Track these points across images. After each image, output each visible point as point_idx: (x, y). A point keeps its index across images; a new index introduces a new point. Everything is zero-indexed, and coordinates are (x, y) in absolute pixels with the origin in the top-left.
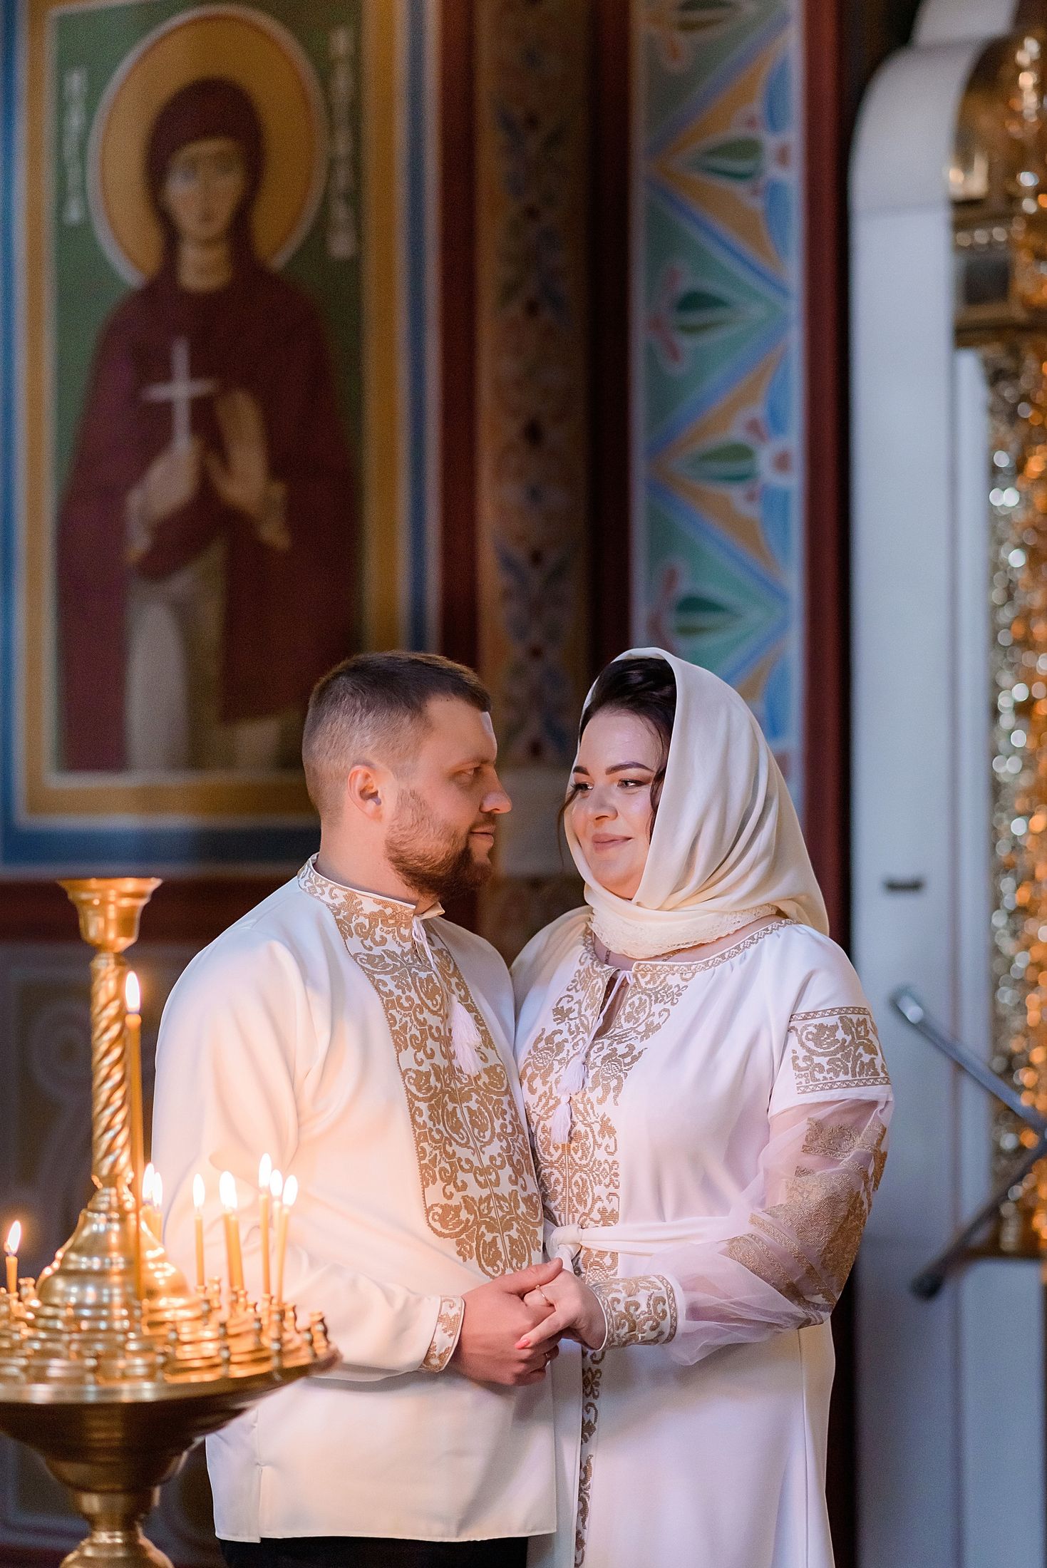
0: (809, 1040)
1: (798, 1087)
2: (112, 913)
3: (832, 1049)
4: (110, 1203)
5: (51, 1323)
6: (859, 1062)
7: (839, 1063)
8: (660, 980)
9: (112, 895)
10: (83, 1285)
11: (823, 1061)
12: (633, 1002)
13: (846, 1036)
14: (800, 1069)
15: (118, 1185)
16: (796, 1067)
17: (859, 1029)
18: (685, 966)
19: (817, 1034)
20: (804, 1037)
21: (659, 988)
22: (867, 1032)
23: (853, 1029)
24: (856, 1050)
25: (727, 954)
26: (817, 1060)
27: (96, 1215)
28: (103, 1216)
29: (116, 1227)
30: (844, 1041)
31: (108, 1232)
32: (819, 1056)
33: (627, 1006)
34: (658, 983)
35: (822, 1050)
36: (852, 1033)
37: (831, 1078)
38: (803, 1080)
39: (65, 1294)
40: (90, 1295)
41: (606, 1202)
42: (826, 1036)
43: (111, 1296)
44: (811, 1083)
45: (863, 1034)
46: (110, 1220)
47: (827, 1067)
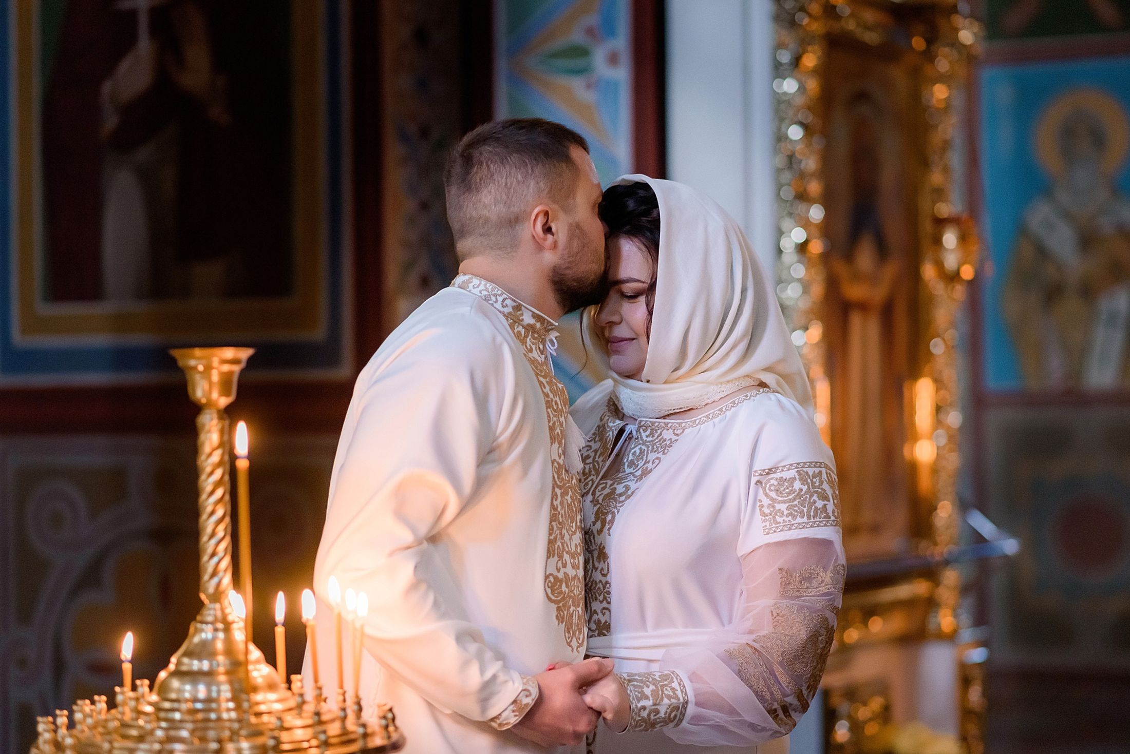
0: (772, 491)
1: (764, 530)
2: (215, 377)
3: (791, 497)
4: (215, 616)
5: (170, 715)
6: (813, 507)
7: (797, 508)
8: (657, 434)
9: (215, 362)
10: (195, 683)
11: (783, 507)
12: (635, 451)
13: (802, 487)
14: (765, 515)
15: (222, 600)
16: (763, 514)
17: (814, 480)
18: (677, 423)
19: (779, 485)
20: (767, 489)
21: (657, 440)
22: (821, 483)
23: (809, 481)
24: (811, 497)
25: (711, 415)
26: (778, 506)
27: (204, 626)
28: (210, 627)
29: (221, 635)
30: (801, 490)
31: (214, 639)
32: (779, 503)
33: (631, 455)
34: (656, 436)
35: (782, 499)
36: (808, 484)
37: (789, 521)
38: (767, 523)
39: (179, 691)
40: (202, 691)
41: (600, 614)
42: (785, 487)
43: (219, 692)
44: (774, 525)
45: (817, 484)
46: (216, 630)
47: (786, 512)
